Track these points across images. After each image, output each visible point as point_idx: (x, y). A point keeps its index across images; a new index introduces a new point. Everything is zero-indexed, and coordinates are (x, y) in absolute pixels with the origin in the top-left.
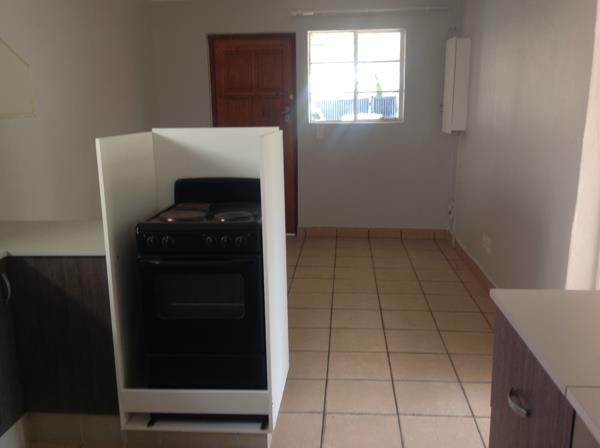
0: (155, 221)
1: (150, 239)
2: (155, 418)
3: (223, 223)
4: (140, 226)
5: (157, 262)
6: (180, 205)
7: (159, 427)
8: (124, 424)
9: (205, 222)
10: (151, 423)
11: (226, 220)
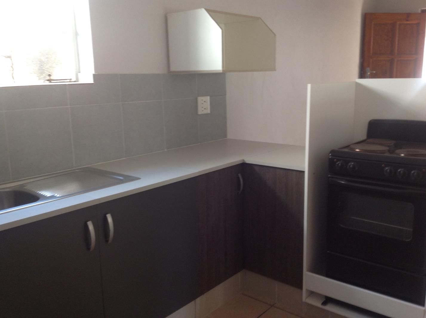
0: (346, 150)
1: (339, 163)
2: (328, 300)
3: (403, 158)
4: (333, 152)
5: (343, 182)
6: (370, 140)
7: (330, 308)
8: (305, 298)
9: (387, 154)
10: (324, 303)
11: (406, 155)
